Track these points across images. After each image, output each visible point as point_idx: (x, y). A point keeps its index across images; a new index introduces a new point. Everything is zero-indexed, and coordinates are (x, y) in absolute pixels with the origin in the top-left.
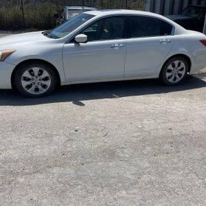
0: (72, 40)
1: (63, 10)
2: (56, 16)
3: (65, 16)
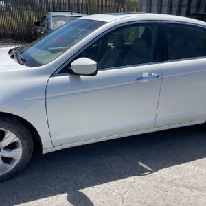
0: (66, 69)
1: (45, 17)
2: (37, 24)
3: (49, 25)
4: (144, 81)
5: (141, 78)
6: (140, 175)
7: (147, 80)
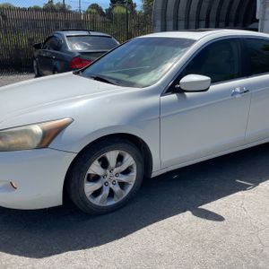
4: (237, 96)
5: (235, 93)
6: (245, 190)
7: (240, 96)
